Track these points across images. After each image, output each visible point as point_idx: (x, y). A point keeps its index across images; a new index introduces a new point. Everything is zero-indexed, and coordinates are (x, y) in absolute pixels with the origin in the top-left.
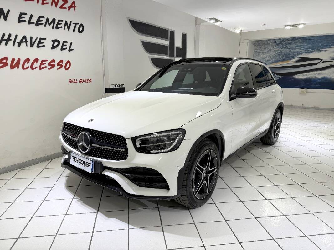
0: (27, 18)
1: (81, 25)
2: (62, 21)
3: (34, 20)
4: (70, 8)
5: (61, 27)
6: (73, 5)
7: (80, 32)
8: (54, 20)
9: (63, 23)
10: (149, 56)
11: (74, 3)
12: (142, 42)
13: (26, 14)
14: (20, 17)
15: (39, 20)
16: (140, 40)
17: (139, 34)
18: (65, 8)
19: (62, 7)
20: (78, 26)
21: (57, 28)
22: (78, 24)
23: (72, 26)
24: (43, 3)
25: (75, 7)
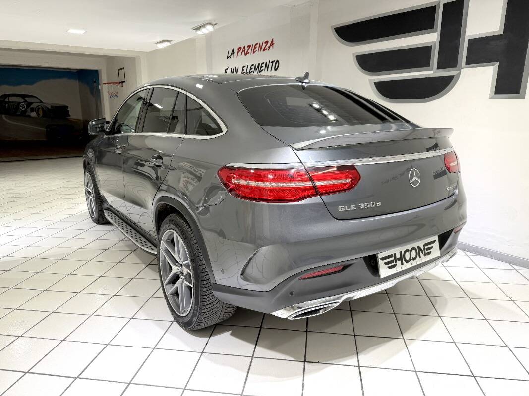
0: (245, 69)
1: (278, 61)
2: (263, 63)
3: (248, 71)
4: (269, 47)
5: (263, 70)
6: (272, 44)
7: (276, 70)
8: (259, 64)
9: (264, 65)
10: (370, 80)
11: (273, 39)
12: (357, 56)
13: (245, 66)
14: (243, 70)
15: (251, 69)
16: (353, 54)
17: (351, 46)
18: (266, 49)
19: (265, 50)
20: (274, 63)
21: (260, 72)
22: (274, 61)
23: (271, 64)
24: (254, 53)
25: (273, 44)
